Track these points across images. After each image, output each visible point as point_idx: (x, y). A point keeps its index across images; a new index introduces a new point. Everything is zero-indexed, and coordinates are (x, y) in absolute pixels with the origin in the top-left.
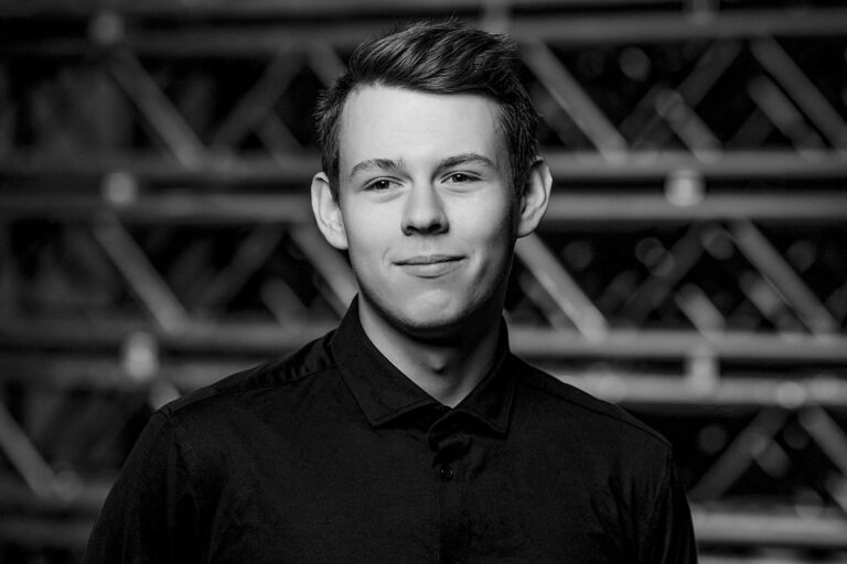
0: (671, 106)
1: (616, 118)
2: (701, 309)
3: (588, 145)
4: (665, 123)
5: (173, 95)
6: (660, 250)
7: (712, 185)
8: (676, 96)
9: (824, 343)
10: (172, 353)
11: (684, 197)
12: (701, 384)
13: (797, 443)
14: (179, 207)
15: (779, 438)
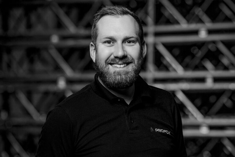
0: (199, 11)
1: (184, 15)
2: (209, 65)
3: (177, 23)
4: (197, 16)
5: (68, 14)
6: (197, 50)
7: (210, 32)
8: (200, 9)
10: (70, 82)
11: (203, 35)
12: (209, 84)
14: (71, 43)
15: (230, 98)
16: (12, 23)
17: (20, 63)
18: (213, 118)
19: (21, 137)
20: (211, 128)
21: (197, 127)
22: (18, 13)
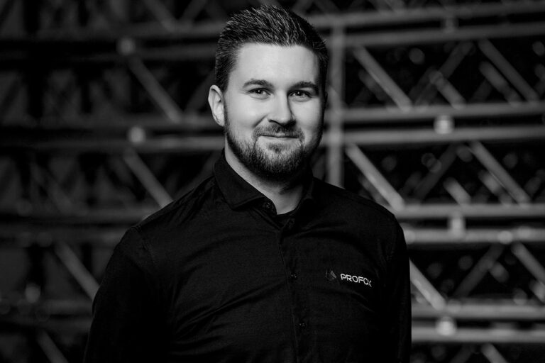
0: (437, 78)
1: (406, 90)
2: (457, 191)
4: (434, 87)
5: (165, 84)
6: (434, 159)
7: (458, 122)
8: (439, 74)
9: (524, 207)
11: (444, 129)
12: (456, 232)
13: (510, 262)
14: (169, 144)
15: (500, 260)
16: (50, 102)
17: (67, 186)
18: (463, 303)
19: (68, 341)
20: (461, 323)
21: (432, 321)
22: (61, 79)
